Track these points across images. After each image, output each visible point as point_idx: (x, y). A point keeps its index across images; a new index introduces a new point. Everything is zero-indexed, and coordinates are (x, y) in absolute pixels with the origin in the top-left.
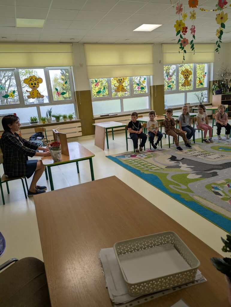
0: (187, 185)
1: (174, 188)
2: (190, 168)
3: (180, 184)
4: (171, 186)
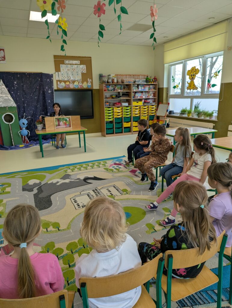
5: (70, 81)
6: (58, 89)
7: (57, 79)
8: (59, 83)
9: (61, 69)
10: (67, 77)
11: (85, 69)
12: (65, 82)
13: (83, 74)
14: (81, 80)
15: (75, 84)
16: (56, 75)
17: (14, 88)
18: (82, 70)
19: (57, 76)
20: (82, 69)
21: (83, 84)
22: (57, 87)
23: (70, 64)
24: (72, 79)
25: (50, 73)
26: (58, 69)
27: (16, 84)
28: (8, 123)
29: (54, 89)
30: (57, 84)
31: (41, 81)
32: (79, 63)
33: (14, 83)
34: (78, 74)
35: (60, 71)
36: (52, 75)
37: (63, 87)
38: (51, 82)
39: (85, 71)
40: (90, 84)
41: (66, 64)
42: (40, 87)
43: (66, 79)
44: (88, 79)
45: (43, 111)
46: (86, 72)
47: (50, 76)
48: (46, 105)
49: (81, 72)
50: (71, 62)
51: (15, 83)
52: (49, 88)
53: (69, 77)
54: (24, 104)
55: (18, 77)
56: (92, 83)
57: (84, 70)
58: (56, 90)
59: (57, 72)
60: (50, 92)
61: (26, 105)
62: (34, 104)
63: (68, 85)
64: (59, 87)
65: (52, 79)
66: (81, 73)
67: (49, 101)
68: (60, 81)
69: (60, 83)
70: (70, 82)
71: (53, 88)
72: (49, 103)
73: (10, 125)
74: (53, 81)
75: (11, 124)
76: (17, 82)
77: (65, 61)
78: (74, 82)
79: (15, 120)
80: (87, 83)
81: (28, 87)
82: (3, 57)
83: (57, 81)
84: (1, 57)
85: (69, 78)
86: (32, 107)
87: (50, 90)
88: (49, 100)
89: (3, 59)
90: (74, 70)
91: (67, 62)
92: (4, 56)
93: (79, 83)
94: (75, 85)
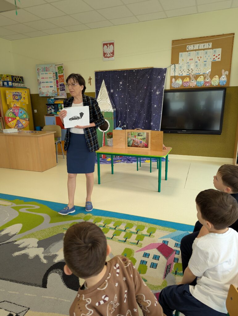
0: (20, 213)
1: (34, 206)
2: (20, 246)
3: (29, 212)
4: (37, 207)
5: (191, 76)
6: (172, 88)
7: (172, 75)
8: (173, 80)
9: (180, 59)
10: (188, 71)
11: (219, 55)
12: (183, 78)
13: (214, 64)
14: (209, 75)
15: (199, 80)
16: (171, 69)
17: (118, 90)
18: (215, 57)
19: (172, 71)
20: (214, 55)
21: (211, 79)
22: (171, 86)
23: (195, 50)
24: (195, 72)
25: (163, 67)
26: (175, 60)
27: (121, 85)
28: (102, 131)
29: (164, 89)
30: (171, 82)
31: (150, 79)
32: (210, 47)
33: (119, 84)
34: (205, 65)
35: (178, 63)
36: (166, 69)
37: (179, 86)
38: (163, 80)
39: (219, 58)
40: (225, 79)
41: (188, 51)
42: (147, 87)
43: (184, 74)
44: (223, 71)
45: (147, 119)
46: (220, 60)
47: (162, 72)
48: (151, 110)
49: (212, 60)
50: (196, 47)
51: (121, 83)
52: (158, 88)
53: (191, 71)
54: (126, 109)
55: (124, 75)
56: (228, 77)
57: (216, 57)
58: (166, 91)
59: (174, 65)
60: (158, 93)
61: (128, 110)
62: (138, 110)
63: (187, 82)
64: (173, 86)
65: (165, 75)
66: (212, 62)
67: (155, 106)
68: (176, 78)
69: (176, 80)
70: (190, 79)
71: (164, 87)
72: (156, 107)
73: (103, 134)
74: (165, 77)
75: (105, 133)
76: (122, 82)
77: (187, 46)
78: (197, 77)
79: (110, 128)
80: (219, 78)
81: (134, 88)
82: (111, 53)
83: (172, 77)
84: (110, 53)
85: (189, 72)
86: (136, 112)
87: (159, 91)
88: (155, 104)
89: (112, 55)
90: (199, 58)
91: (191, 47)
92: (113, 51)
93: (205, 78)
94: (198, 82)
